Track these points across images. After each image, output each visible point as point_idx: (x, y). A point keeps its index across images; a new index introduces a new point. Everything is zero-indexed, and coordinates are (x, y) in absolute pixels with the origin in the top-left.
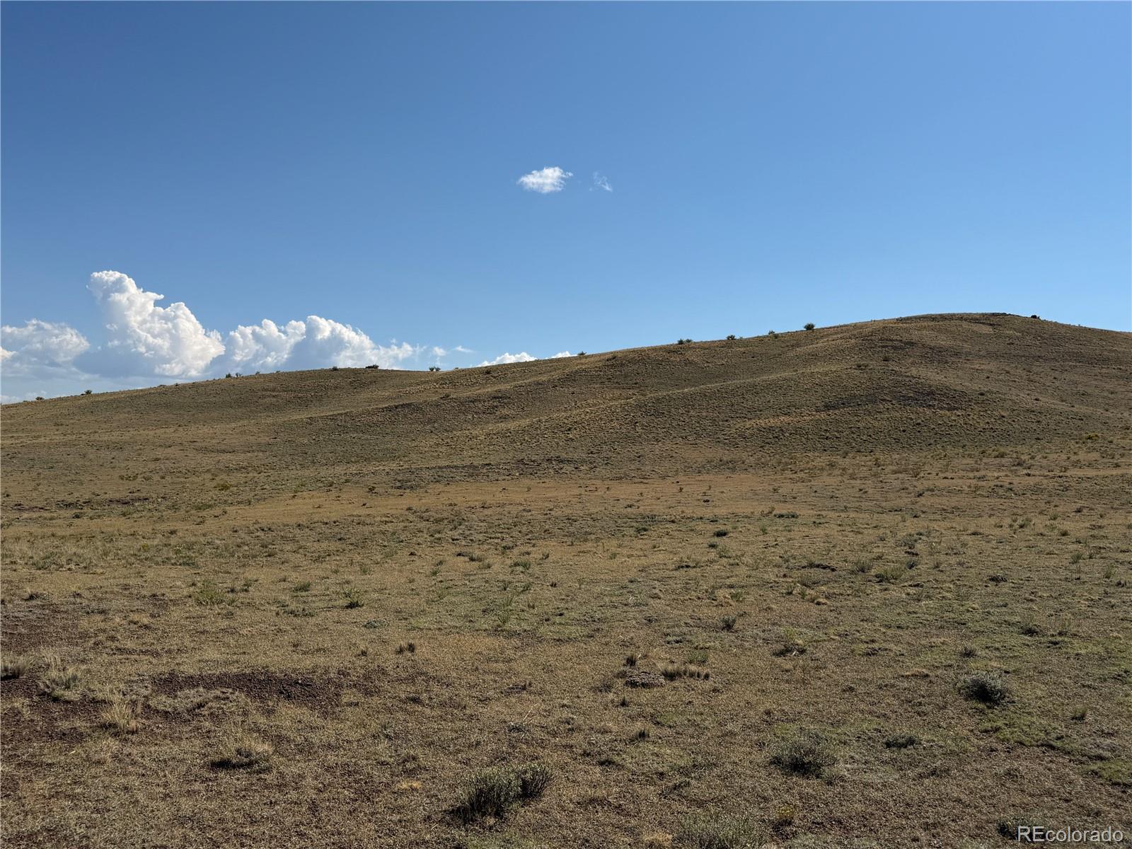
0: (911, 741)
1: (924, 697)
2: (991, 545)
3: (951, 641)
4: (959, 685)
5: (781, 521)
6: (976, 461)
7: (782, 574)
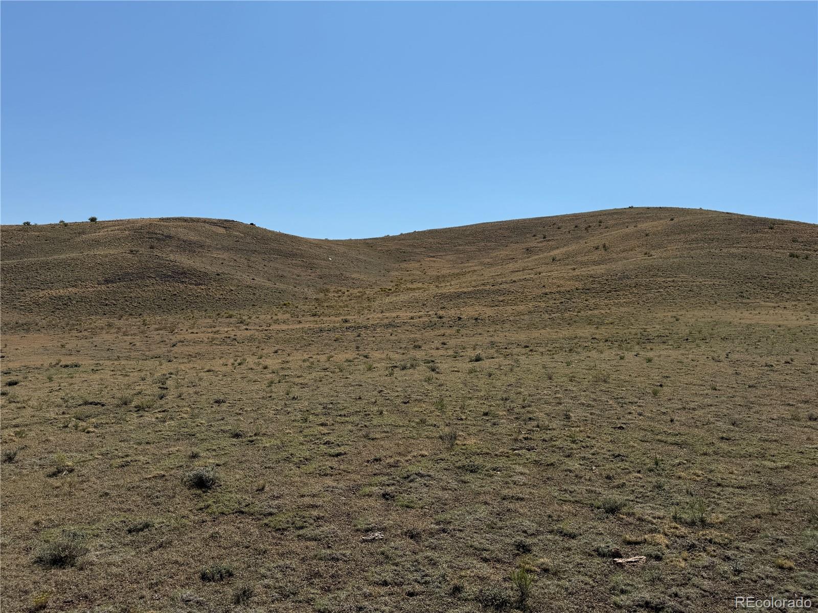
0: (147, 526)
1: (159, 492)
2: (218, 378)
3: (184, 448)
4: (185, 479)
5: (66, 370)
6: (214, 321)
7: (61, 412)
